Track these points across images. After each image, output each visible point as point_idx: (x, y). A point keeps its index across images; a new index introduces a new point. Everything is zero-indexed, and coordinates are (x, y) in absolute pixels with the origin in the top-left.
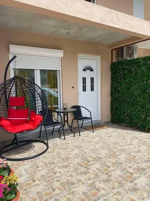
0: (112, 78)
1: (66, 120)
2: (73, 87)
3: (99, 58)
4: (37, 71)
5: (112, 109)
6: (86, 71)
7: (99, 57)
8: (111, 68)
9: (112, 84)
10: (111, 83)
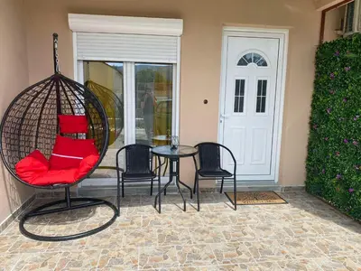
0: (316, 83)
1: (175, 170)
2: (206, 102)
3: (284, 33)
4: (129, 65)
5: (309, 159)
6: (246, 64)
7: (286, 32)
8: (316, 58)
9: (315, 99)
10: (314, 96)
